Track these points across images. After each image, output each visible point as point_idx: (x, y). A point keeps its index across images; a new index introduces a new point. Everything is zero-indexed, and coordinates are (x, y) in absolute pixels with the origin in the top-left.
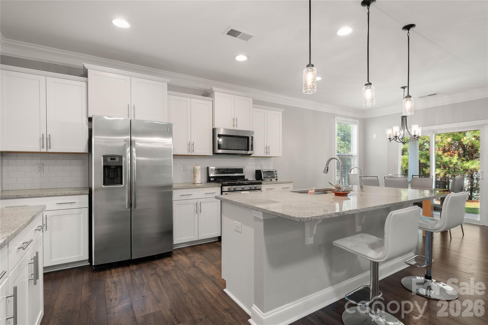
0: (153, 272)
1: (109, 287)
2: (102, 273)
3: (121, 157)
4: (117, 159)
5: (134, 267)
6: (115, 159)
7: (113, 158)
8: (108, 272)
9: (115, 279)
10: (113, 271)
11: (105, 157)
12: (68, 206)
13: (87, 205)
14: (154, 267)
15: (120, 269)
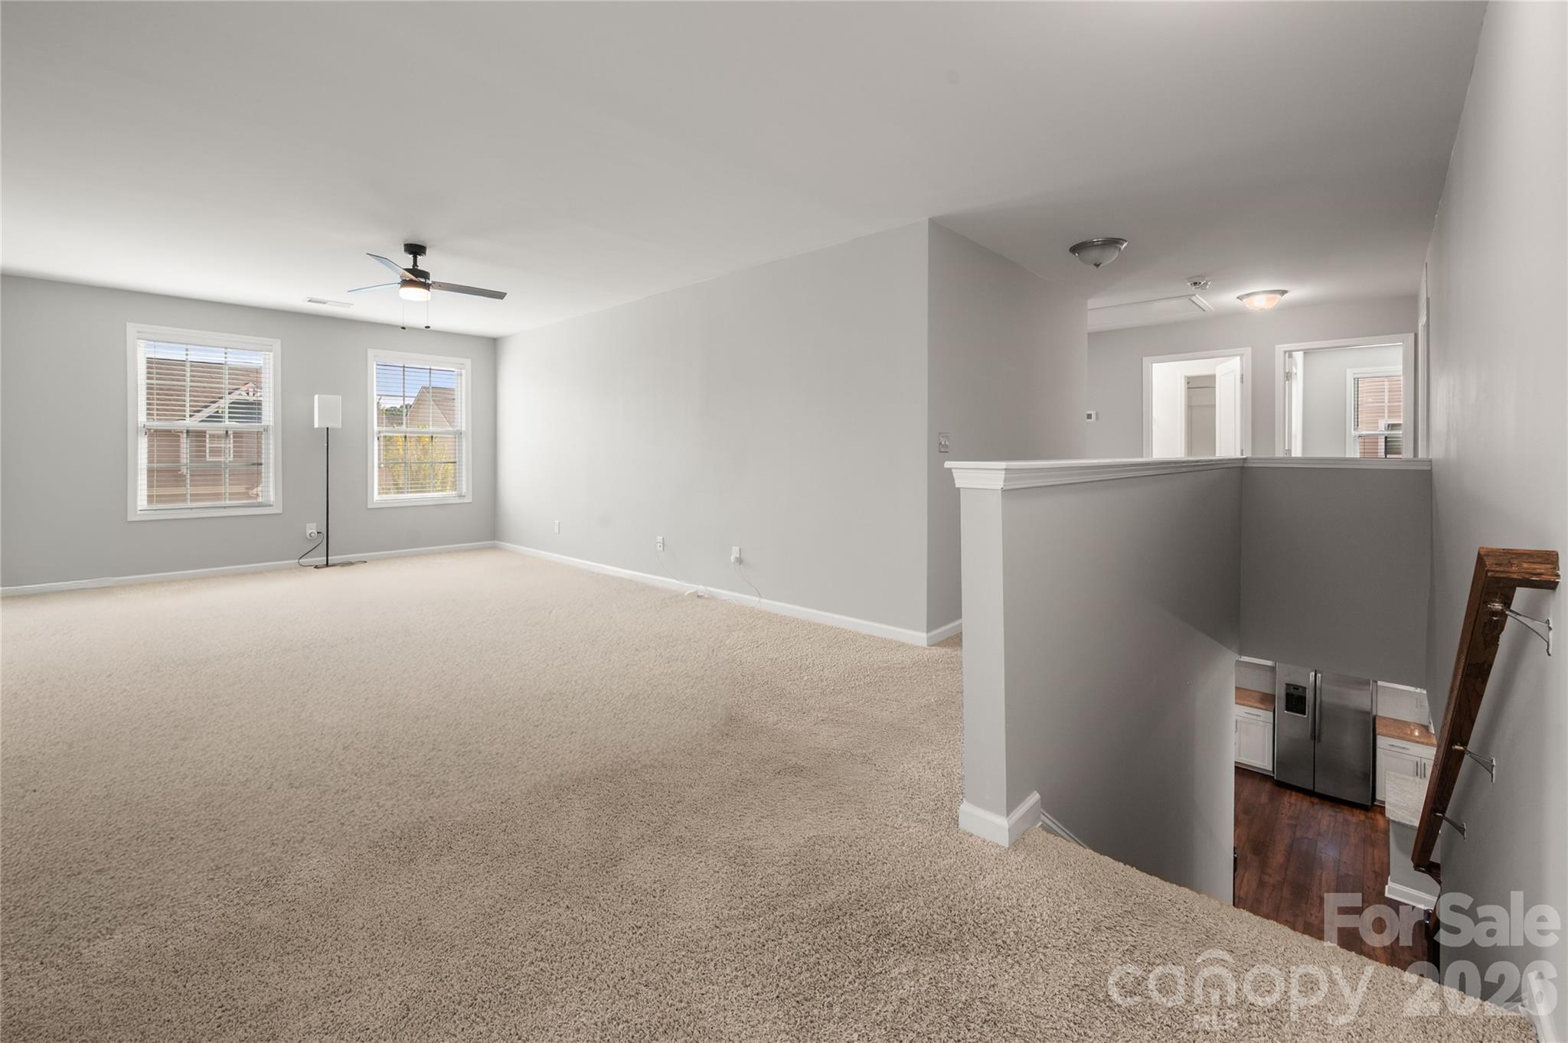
0: (1333, 814)
1: (1284, 804)
2: (1282, 790)
3: (1305, 688)
4: (1301, 689)
5: (1316, 801)
6: (1298, 689)
7: (1296, 687)
8: (1288, 792)
9: (1293, 801)
10: (1294, 793)
11: (1288, 685)
12: (1255, 717)
13: (1272, 722)
14: (1338, 810)
15: (1300, 795)
